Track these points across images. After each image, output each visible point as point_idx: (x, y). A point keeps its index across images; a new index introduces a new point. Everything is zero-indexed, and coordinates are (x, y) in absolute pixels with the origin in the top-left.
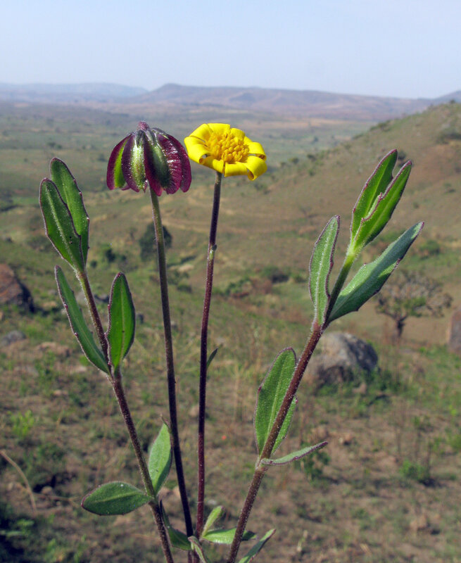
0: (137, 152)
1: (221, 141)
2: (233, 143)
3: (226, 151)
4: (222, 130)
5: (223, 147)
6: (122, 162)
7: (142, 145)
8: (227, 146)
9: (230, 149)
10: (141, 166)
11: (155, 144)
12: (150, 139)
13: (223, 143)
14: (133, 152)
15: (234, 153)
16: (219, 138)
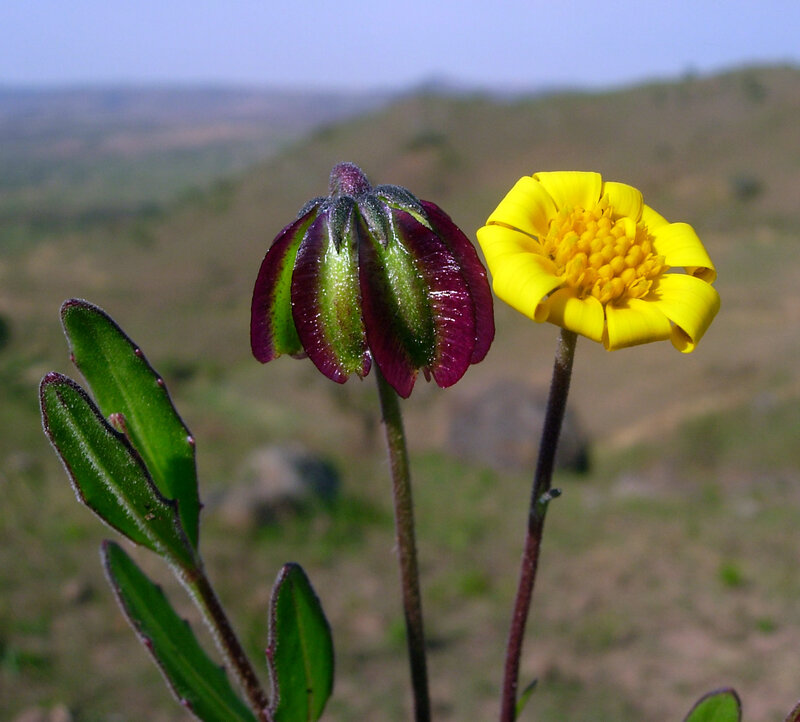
0: (338, 266)
1: (586, 236)
2: (621, 241)
3: (605, 271)
4: (581, 196)
5: (594, 258)
6: (294, 298)
7: (353, 247)
8: (605, 252)
9: (616, 262)
10: (350, 311)
11: (388, 243)
12: (374, 226)
13: (594, 244)
14: (325, 266)
15: (628, 274)
16: (578, 229)
